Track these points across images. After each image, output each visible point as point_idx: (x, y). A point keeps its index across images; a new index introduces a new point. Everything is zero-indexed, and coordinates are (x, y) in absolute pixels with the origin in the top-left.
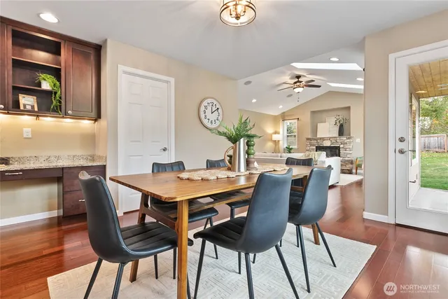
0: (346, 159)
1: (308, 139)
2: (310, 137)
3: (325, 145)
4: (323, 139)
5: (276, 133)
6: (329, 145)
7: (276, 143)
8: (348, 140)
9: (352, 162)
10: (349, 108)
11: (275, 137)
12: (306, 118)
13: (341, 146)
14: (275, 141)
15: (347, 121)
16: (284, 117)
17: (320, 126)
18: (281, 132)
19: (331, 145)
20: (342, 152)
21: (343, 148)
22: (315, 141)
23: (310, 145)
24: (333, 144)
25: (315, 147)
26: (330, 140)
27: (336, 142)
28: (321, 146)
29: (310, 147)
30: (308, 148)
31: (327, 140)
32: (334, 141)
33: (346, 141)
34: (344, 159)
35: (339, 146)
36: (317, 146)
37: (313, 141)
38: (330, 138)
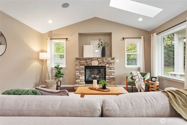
0: (111, 77)
1: (77, 59)
2: (78, 57)
3: (93, 65)
4: (92, 59)
5: (42, 51)
6: (96, 65)
7: (43, 62)
8: (112, 61)
10: (110, 34)
11: (42, 56)
12: (74, 39)
13: (107, 66)
14: (42, 61)
16: (51, 36)
17: (86, 48)
18: (49, 51)
19: (99, 64)
20: (108, 71)
21: (108, 67)
22: (85, 61)
23: (79, 65)
24: (100, 64)
25: (84, 67)
26: (97, 60)
27: (103, 62)
28: (90, 65)
29: (80, 67)
30: (78, 68)
31: (95, 60)
32: (101, 61)
33: (111, 61)
34: (109, 77)
35: (105, 65)
36: (86, 65)
37: (82, 61)
38: (98, 58)
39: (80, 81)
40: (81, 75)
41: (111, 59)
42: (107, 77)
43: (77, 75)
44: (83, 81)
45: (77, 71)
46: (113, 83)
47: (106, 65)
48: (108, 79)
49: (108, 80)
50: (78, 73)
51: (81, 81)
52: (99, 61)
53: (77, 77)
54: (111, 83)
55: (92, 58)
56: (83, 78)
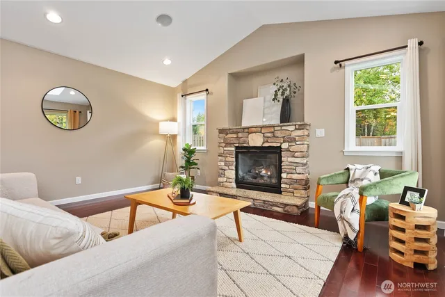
0: (295, 176)
1: (221, 131)
2: (226, 126)
3: (252, 144)
4: (249, 130)
6: (259, 144)
7: (168, 140)
8: (299, 133)
9: (306, 185)
13: (285, 146)
15: (298, 89)
16: (185, 89)
17: (248, 104)
18: (180, 119)
19: (263, 143)
20: (286, 159)
21: (288, 150)
22: (235, 136)
23: (224, 145)
24: (267, 142)
25: (233, 149)
26: (261, 132)
27: (274, 136)
28: (245, 145)
29: (225, 149)
30: (222, 150)
31: (256, 132)
32: (269, 135)
33: (294, 134)
34: (289, 176)
35: (279, 145)
36: (237, 145)
37: (230, 136)
38: (261, 127)
39: (225, 179)
40: (226, 168)
41: (296, 129)
42: (284, 175)
43: (220, 167)
44: (231, 180)
45: (220, 158)
46: (299, 195)
47: (281, 143)
48: (286, 180)
49: (288, 186)
50: (223, 163)
51: (228, 180)
52: (264, 134)
53: (221, 171)
54: (293, 193)
55: (248, 128)
56: (231, 174)
